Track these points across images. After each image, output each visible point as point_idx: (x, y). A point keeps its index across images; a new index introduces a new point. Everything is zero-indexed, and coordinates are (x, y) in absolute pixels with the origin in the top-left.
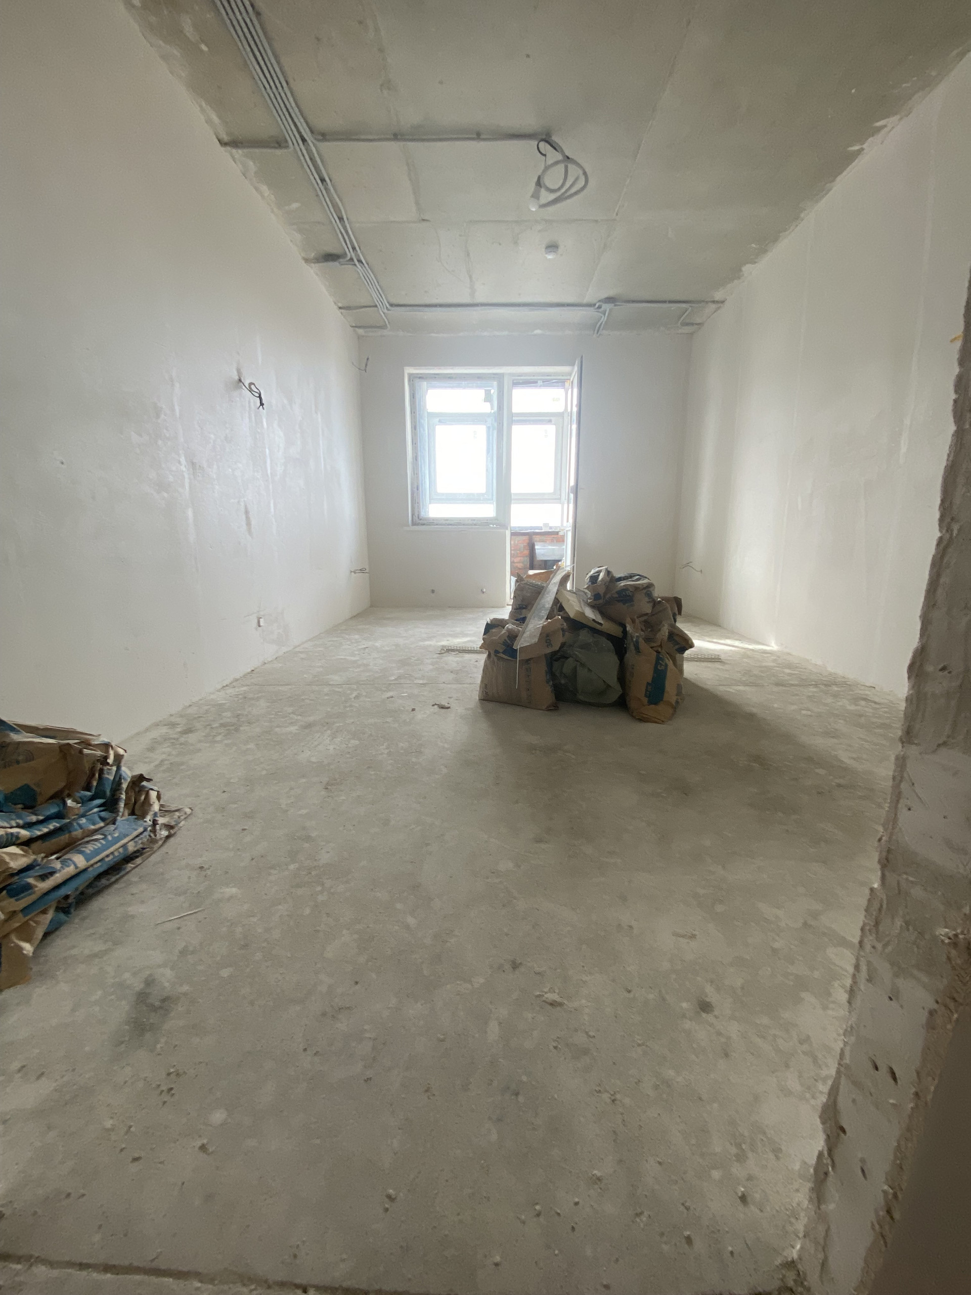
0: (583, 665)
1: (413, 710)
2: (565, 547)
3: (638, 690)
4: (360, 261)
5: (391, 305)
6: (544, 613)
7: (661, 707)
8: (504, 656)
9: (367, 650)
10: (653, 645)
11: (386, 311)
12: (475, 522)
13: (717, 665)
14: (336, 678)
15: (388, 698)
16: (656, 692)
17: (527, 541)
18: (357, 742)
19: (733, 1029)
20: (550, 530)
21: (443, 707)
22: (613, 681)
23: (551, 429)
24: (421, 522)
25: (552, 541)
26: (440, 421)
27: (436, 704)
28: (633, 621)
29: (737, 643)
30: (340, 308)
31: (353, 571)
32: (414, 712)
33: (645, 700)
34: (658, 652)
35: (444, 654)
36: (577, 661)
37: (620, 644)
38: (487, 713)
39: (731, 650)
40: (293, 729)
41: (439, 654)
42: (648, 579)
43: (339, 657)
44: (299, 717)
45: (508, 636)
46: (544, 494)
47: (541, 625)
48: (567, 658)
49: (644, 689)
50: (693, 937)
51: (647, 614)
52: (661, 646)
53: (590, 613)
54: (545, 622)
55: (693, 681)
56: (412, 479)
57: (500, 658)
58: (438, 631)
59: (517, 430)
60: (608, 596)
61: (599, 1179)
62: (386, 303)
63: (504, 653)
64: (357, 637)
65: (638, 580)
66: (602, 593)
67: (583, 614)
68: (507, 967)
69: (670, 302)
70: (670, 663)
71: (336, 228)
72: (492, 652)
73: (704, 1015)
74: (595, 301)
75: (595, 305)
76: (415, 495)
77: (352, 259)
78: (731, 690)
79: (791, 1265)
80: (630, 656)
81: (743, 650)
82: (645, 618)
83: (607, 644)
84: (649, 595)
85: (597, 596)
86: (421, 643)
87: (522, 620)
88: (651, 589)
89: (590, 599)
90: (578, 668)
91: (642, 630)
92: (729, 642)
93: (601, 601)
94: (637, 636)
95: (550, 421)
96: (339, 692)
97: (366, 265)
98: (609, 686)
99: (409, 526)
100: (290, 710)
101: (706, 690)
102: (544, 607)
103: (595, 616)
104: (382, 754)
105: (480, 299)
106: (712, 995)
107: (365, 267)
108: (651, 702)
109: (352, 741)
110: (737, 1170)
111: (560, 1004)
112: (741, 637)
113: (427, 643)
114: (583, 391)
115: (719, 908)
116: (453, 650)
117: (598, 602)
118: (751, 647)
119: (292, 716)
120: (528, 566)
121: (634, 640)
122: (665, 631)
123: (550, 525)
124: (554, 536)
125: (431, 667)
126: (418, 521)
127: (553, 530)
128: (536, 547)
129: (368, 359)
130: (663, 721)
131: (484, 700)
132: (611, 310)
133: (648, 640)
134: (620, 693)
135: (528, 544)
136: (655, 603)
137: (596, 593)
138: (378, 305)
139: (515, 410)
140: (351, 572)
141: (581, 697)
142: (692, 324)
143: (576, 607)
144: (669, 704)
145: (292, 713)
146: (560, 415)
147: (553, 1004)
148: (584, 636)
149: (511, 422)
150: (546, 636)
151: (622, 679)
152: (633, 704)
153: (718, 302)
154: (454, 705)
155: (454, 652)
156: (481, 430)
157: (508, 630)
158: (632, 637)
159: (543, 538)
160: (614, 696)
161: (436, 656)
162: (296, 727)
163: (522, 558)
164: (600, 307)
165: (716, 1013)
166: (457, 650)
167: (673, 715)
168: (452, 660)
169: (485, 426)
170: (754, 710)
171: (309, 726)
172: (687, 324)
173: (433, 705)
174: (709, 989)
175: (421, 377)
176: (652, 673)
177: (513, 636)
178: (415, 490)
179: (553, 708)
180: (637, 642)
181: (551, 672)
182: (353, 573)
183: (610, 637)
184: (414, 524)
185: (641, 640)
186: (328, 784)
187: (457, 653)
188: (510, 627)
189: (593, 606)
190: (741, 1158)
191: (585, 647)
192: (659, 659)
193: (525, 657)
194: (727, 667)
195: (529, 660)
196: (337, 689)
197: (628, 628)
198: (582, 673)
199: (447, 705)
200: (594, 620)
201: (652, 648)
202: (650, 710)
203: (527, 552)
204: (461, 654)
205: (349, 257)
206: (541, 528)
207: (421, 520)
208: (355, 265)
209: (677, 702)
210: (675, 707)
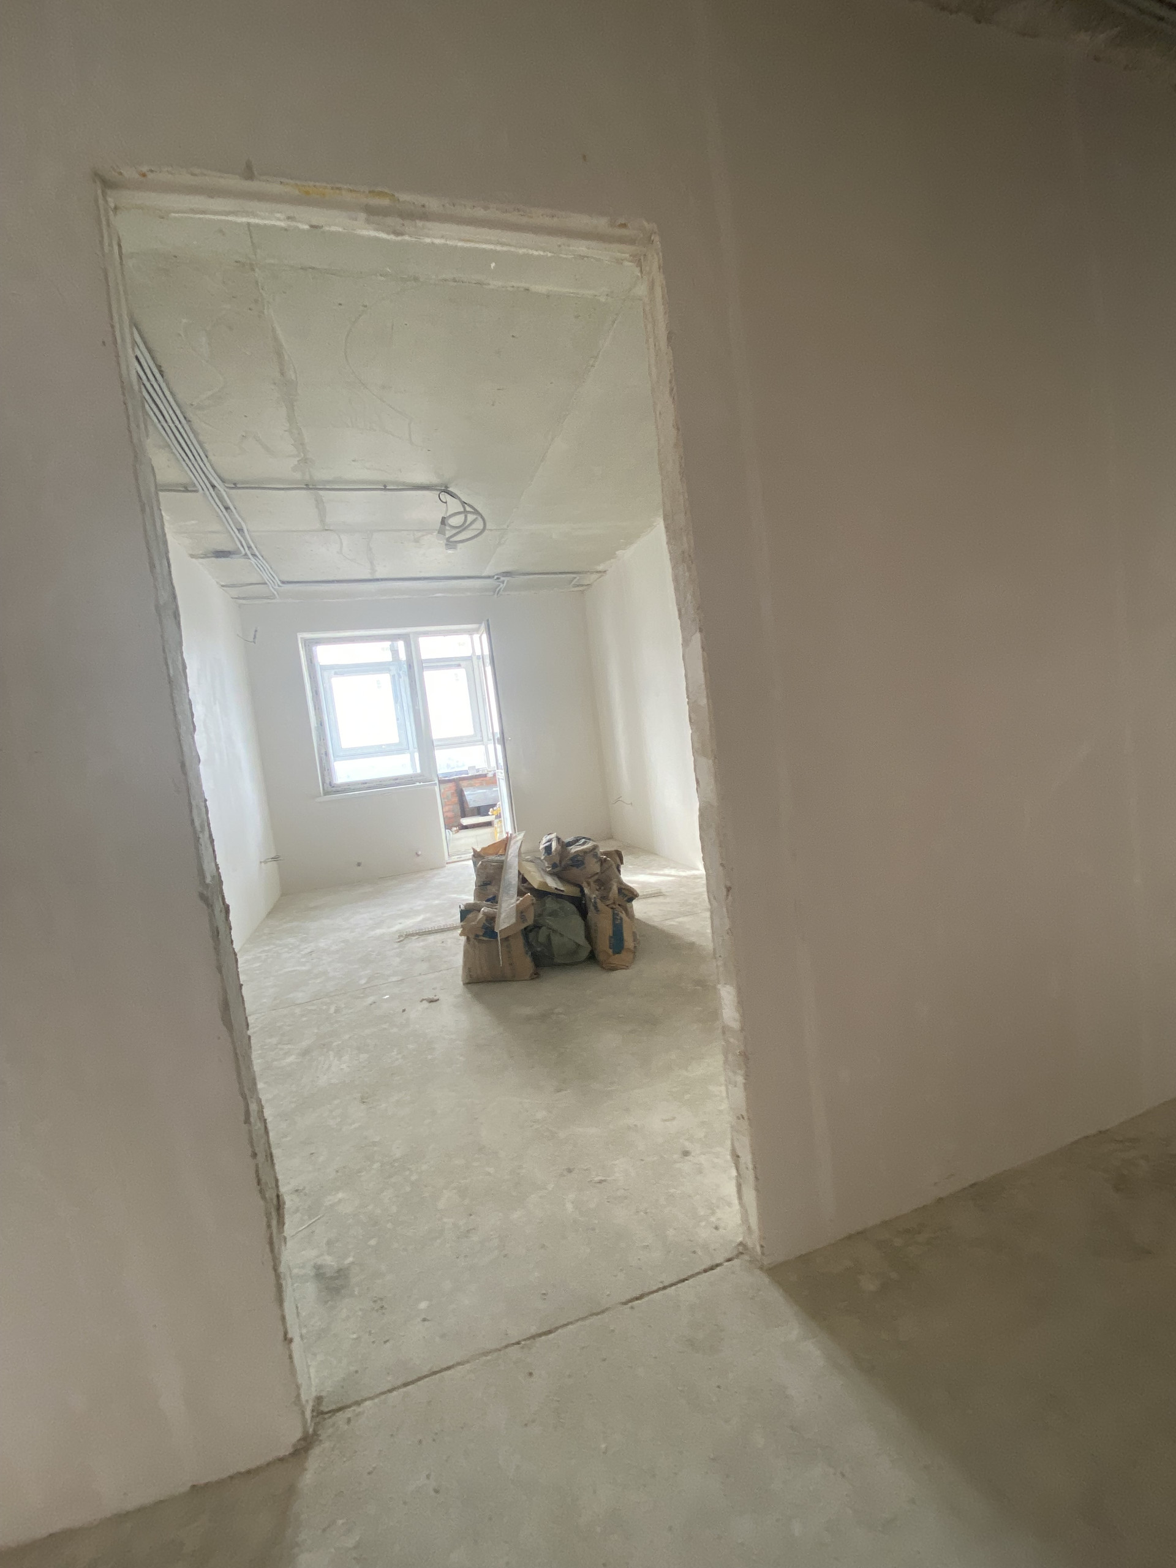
0: (554, 931)
1: (404, 1011)
2: (498, 789)
3: (603, 943)
4: (254, 555)
5: (283, 582)
6: (514, 891)
7: (624, 955)
8: (484, 938)
9: (314, 955)
10: (608, 902)
11: (277, 587)
12: (398, 781)
13: (660, 900)
14: (300, 996)
15: (371, 1004)
16: (618, 943)
17: (454, 788)
18: (366, 1056)
19: (702, 1159)
20: (478, 774)
21: (431, 1001)
22: (581, 939)
23: (462, 673)
24: (334, 789)
25: (482, 784)
26: (336, 673)
27: (423, 1000)
28: (589, 884)
29: (673, 872)
30: (223, 586)
31: (262, 861)
32: (406, 1012)
33: (610, 951)
34: (612, 908)
35: (405, 942)
36: (550, 929)
37: (581, 905)
38: (477, 996)
39: (669, 881)
40: (291, 1059)
41: (399, 942)
42: (592, 840)
43: (286, 970)
44: (289, 1046)
45: (486, 920)
46: (461, 738)
47: (515, 904)
48: (540, 928)
49: (608, 942)
50: (674, 1119)
51: (597, 873)
52: (614, 903)
53: (552, 883)
54: (517, 900)
55: (644, 921)
56: (319, 745)
57: (480, 941)
58: (383, 913)
59: (427, 674)
60: (563, 863)
61: (648, 1246)
62: (278, 581)
63: (484, 935)
64: (291, 940)
65: (584, 844)
66: (558, 862)
67: (545, 884)
68: (565, 1173)
69: (561, 573)
70: (623, 915)
71: (234, 536)
72: (472, 937)
73: (686, 1158)
74: (493, 574)
75: (493, 577)
76: (324, 761)
77: (246, 554)
78: (674, 923)
79: (741, 1244)
80: (591, 914)
81: (679, 879)
82: (596, 877)
83: (570, 907)
84: (595, 856)
85: (554, 866)
86: (372, 933)
87: (494, 900)
88: (596, 851)
89: (548, 867)
90: (552, 937)
91: (597, 890)
92: (667, 871)
93: (558, 869)
94: (595, 898)
95: (459, 666)
96: (315, 1010)
97: (261, 558)
98: (579, 945)
99: (321, 796)
100: (274, 1040)
101: (653, 927)
102: (510, 884)
103: (556, 883)
104: (397, 1059)
105: (378, 576)
106: (688, 1146)
107: (260, 559)
108: (616, 953)
109: (361, 1056)
110: (713, 1219)
111: (605, 1181)
112: (677, 865)
113: (378, 932)
114: (493, 641)
115: (687, 1097)
116: (412, 935)
117: (556, 870)
118: (683, 874)
119: (279, 1046)
120: (460, 814)
121: (593, 901)
122: (615, 888)
123: (477, 768)
124: (482, 779)
125: (398, 960)
126: (330, 789)
127: (480, 773)
128: (465, 793)
129: (256, 631)
130: (627, 967)
131: (469, 983)
132: (508, 581)
133: (604, 898)
134: (590, 950)
135: (456, 790)
136: (602, 862)
137: (552, 863)
138: (268, 582)
139: (424, 656)
140: (261, 862)
141: (557, 960)
142: (582, 585)
143: (538, 878)
144: (629, 950)
145: (279, 1043)
146: (469, 658)
147: (600, 1182)
148: (550, 904)
149: (422, 669)
150: (521, 913)
151: (589, 937)
152: (601, 957)
153: (600, 572)
154: (440, 996)
155: (414, 936)
156: (385, 679)
157: (484, 913)
158: (590, 899)
159: (472, 782)
160: (584, 954)
161: (396, 945)
162: (293, 1057)
163: (451, 807)
164: (498, 578)
165: (693, 1154)
166: (417, 934)
167: (634, 958)
168: (416, 946)
169: (388, 675)
170: (693, 939)
171: (306, 1052)
172: (578, 586)
173: (421, 1001)
174: (687, 1143)
175: (318, 642)
176: (611, 927)
177: (491, 919)
178: (324, 756)
179: (536, 976)
180: (595, 903)
181: (528, 944)
182: (263, 864)
183: (572, 900)
184: (326, 793)
185: (598, 901)
186: (362, 1098)
187: (418, 936)
188: (486, 911)
189: (551, 874)
190: (713, 1213)
191: (554, 914)
192: (615, 916)
193: (504, 936)
194: (668, 900)
195: (508, 937)
196: (310, 1008)
197: (586, 891)
198: (555, 939)
199: (436, 998)
200: (556, 889)
201: (607, 906)
202: (616, 960)
203: (456, 799)
204: (422, 938)
205: (243, 552)
206: (466, 772)
207: (333, 787)
208: (249, 559)
209: (635, 947)
210: (634, 952)
